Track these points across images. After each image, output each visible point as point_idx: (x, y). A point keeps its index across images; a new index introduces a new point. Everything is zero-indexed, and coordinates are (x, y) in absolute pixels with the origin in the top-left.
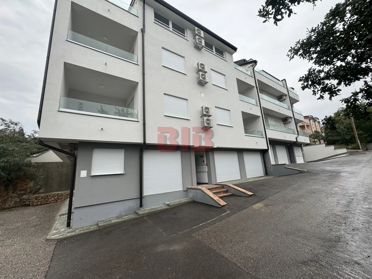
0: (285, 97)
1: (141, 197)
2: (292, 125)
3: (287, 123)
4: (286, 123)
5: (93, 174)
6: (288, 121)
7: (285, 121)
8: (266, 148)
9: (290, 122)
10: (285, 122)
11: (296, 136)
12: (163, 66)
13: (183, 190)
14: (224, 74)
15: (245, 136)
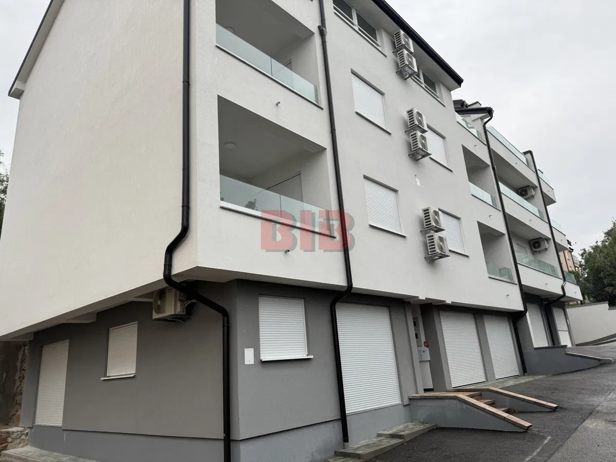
0: (533, 193)
1: (343, 417)
2: (550, 257)
3: (540, 252)
4: (536, 252)
5: (265, 357)
6: (543, 247)
7: (535, 247)
8: (521, 308)
9: (546, 249)
10: (537, 250)
11: (561, 282)
12: (357, 113)
13: (403, 404)
14: (444, 135)
15: (488, 279)
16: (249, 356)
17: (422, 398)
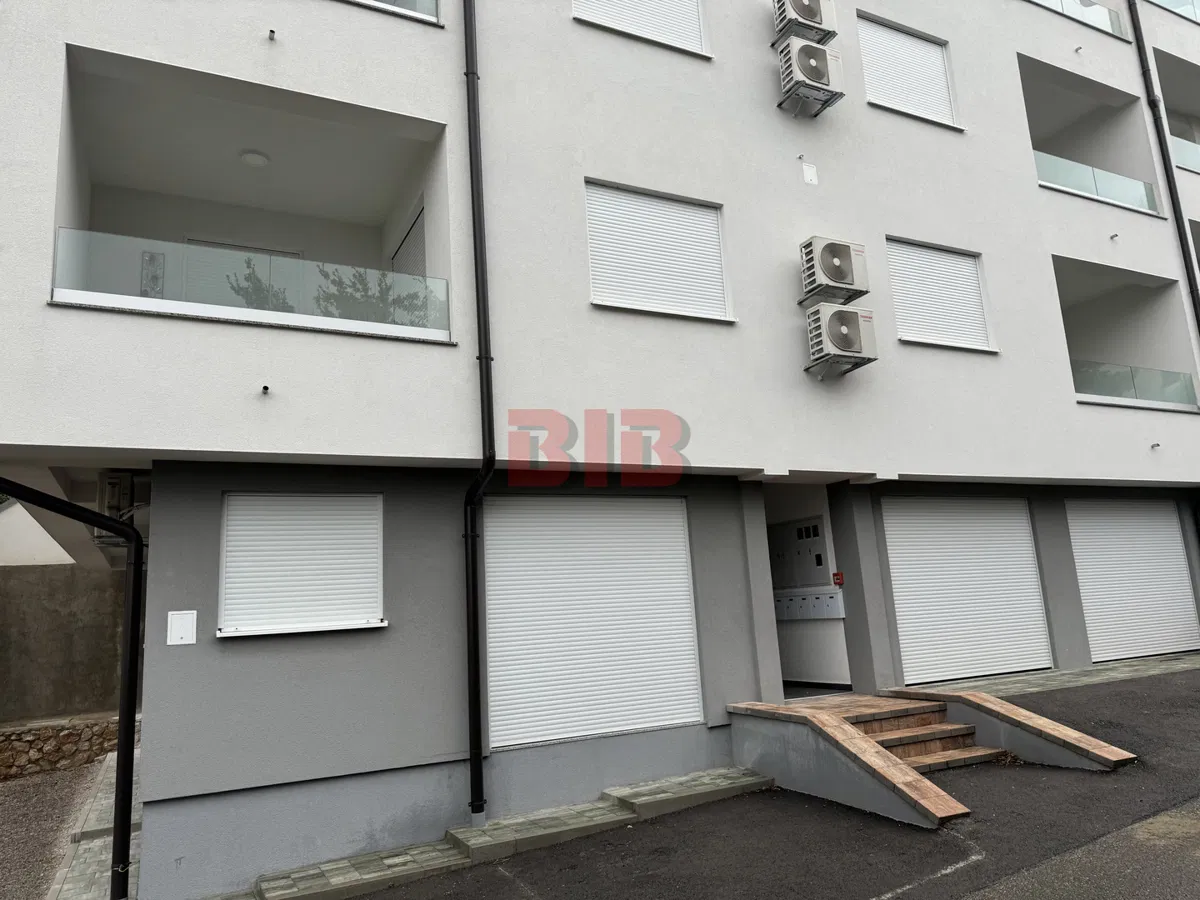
1: (477, 756)
5: (229, 630)
12: (579, 21)
13: (706, 724)
14: (942, 36)
15: (1077, 406)
16: (180, 627)
17: (749, 712)
